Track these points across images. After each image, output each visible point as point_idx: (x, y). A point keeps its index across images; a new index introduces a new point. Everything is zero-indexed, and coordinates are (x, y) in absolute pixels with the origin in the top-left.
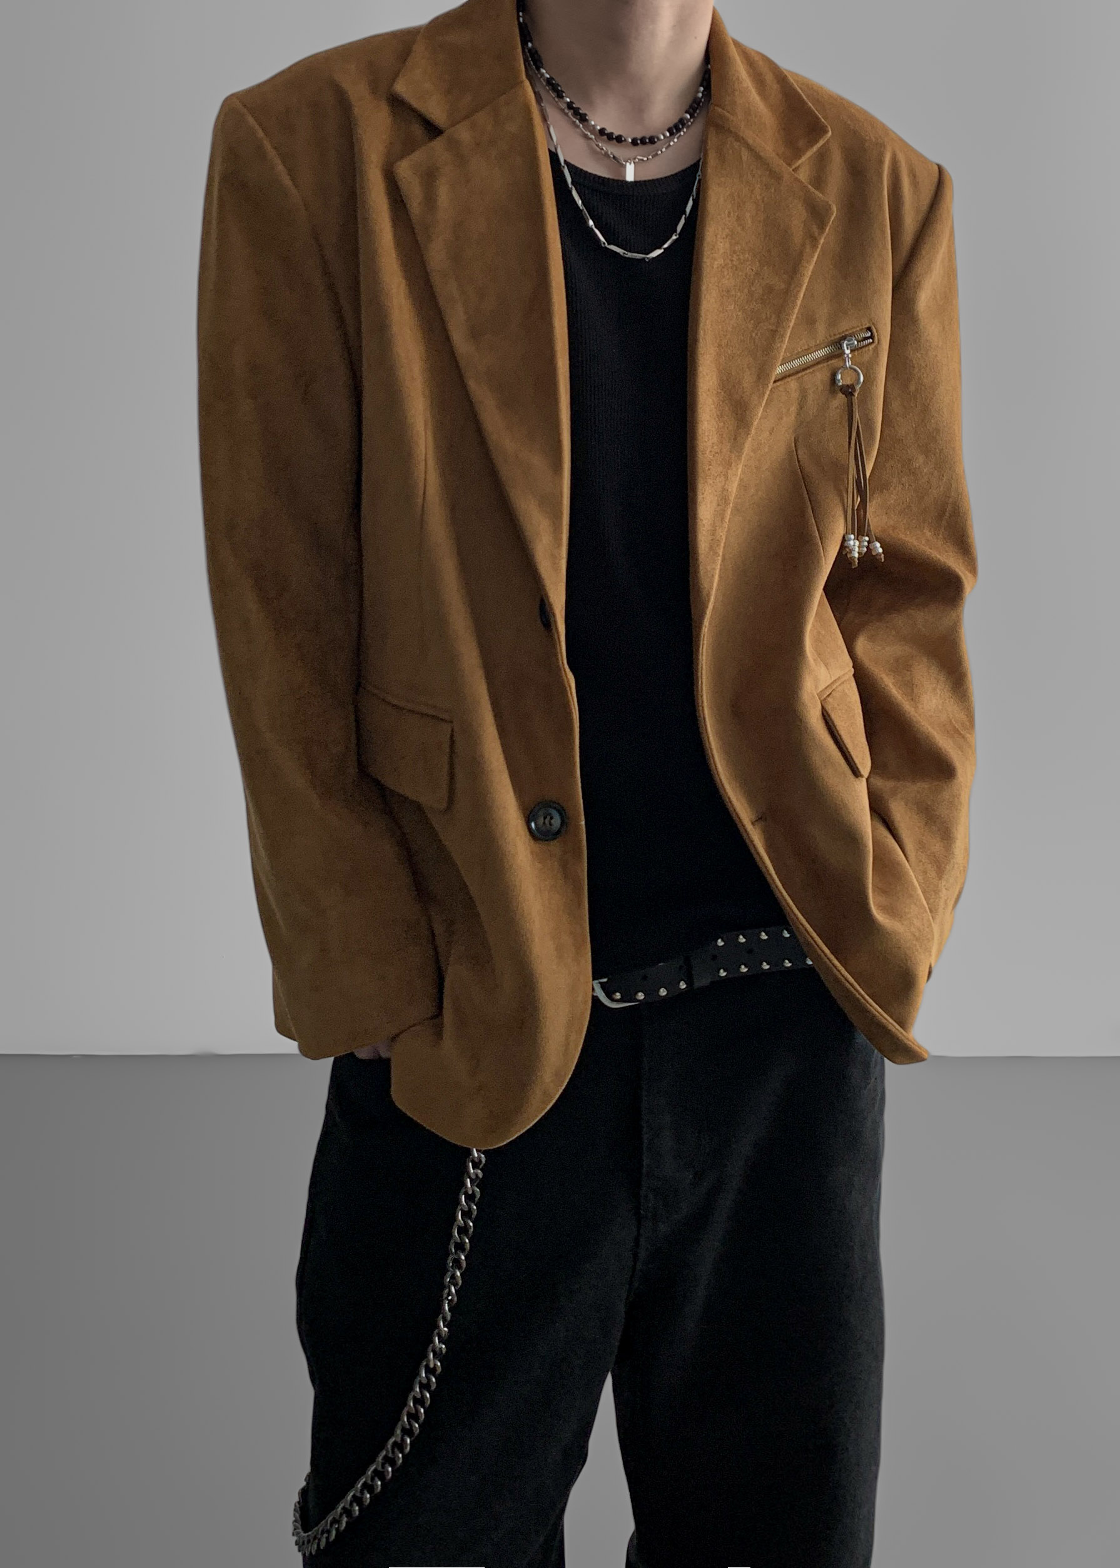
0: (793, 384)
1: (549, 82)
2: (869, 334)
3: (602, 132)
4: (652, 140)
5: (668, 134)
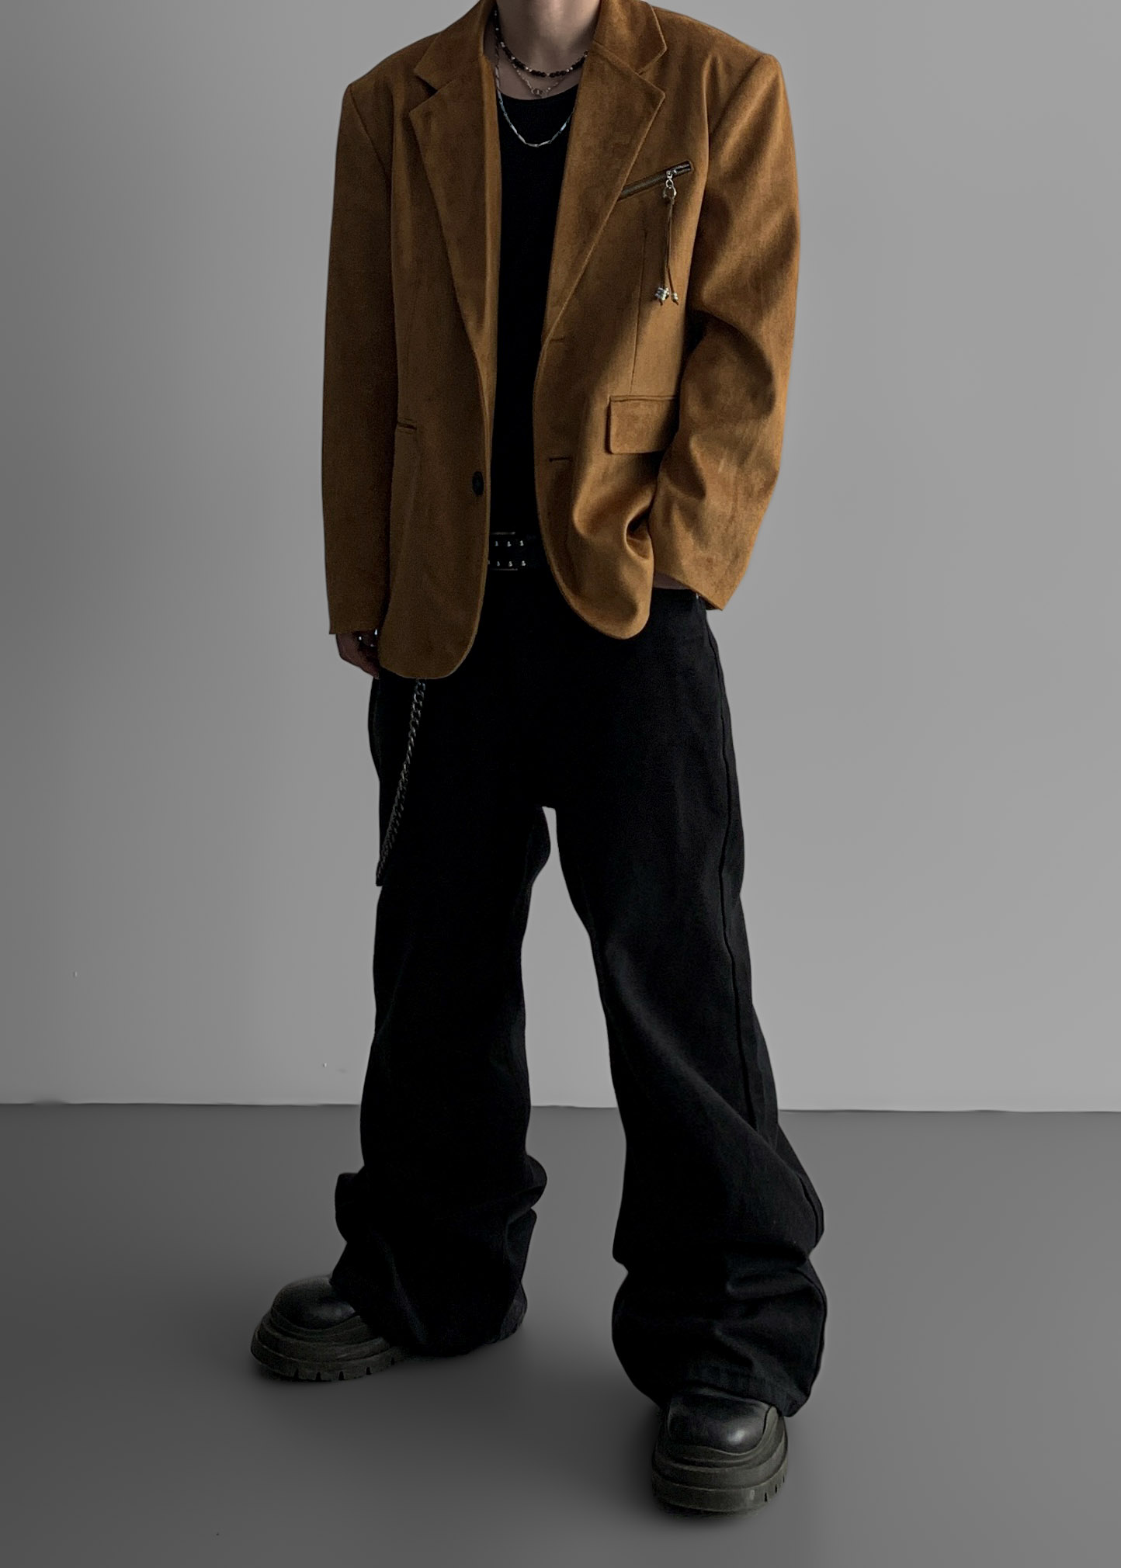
0: (634, 199)
1: (506, 50)
2: (688, 165)
3: (535, 74)
4: (563, 73)
5: (572, 68)
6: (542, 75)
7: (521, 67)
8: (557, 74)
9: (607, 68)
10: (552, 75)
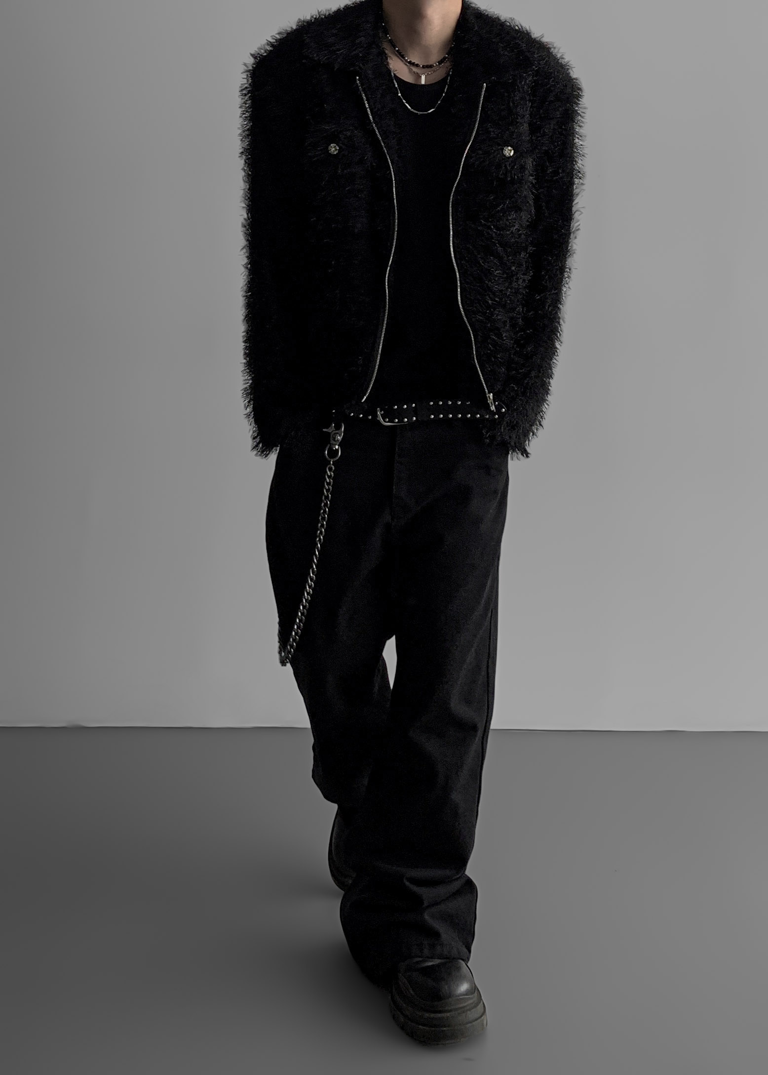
8: (429, 67)
10: (423, 67)
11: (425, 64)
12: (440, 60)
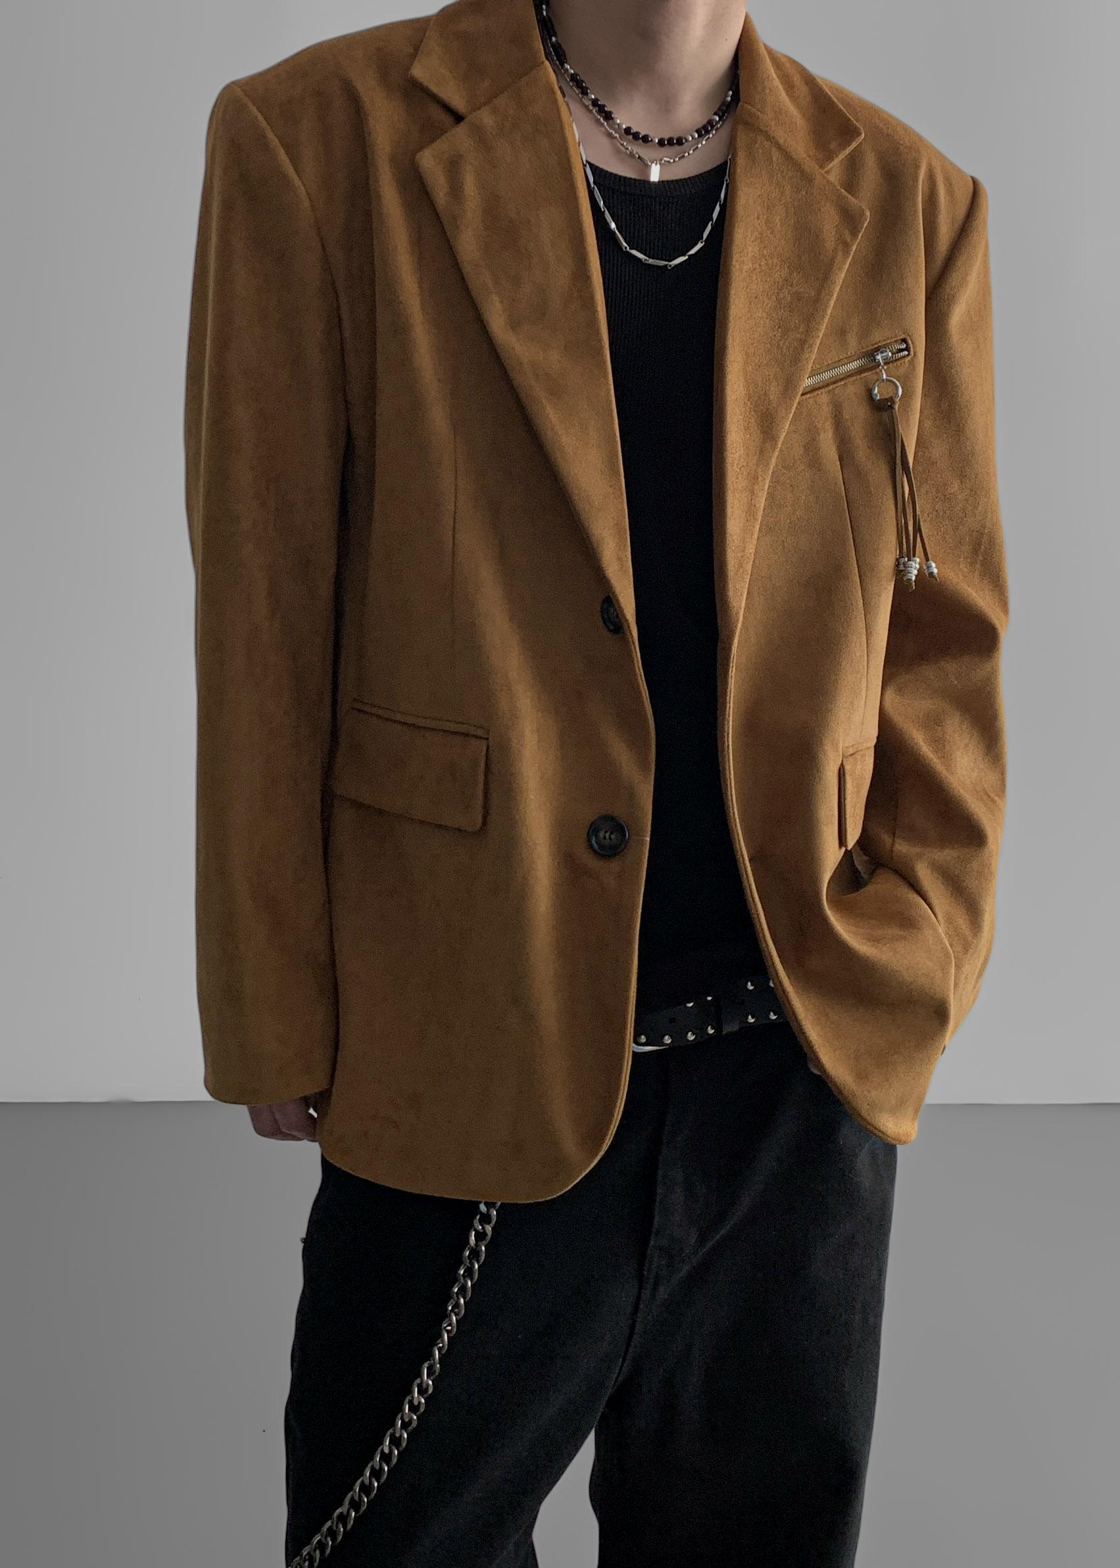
1: (573, 78)
6: (645, 139)
7: (608, 116)
8: (670, 142)
9: (776, 155)
10: (661, 143)
11: (666, 136)
12: (700, 126)
